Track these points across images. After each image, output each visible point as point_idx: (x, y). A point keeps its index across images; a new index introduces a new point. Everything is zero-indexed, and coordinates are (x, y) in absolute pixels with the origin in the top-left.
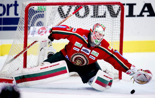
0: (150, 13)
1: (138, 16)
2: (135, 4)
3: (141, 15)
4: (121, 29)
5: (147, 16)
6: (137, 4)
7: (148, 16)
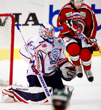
0: (34, 22)
1: (23, 25)
2: (21, 14)
3: (26, 24)
4: (12, 39)
5: (31, 25)
6: (22, 14)
7: (33, 25)
